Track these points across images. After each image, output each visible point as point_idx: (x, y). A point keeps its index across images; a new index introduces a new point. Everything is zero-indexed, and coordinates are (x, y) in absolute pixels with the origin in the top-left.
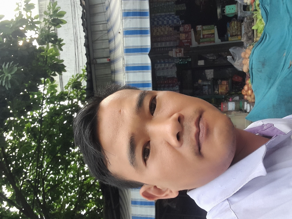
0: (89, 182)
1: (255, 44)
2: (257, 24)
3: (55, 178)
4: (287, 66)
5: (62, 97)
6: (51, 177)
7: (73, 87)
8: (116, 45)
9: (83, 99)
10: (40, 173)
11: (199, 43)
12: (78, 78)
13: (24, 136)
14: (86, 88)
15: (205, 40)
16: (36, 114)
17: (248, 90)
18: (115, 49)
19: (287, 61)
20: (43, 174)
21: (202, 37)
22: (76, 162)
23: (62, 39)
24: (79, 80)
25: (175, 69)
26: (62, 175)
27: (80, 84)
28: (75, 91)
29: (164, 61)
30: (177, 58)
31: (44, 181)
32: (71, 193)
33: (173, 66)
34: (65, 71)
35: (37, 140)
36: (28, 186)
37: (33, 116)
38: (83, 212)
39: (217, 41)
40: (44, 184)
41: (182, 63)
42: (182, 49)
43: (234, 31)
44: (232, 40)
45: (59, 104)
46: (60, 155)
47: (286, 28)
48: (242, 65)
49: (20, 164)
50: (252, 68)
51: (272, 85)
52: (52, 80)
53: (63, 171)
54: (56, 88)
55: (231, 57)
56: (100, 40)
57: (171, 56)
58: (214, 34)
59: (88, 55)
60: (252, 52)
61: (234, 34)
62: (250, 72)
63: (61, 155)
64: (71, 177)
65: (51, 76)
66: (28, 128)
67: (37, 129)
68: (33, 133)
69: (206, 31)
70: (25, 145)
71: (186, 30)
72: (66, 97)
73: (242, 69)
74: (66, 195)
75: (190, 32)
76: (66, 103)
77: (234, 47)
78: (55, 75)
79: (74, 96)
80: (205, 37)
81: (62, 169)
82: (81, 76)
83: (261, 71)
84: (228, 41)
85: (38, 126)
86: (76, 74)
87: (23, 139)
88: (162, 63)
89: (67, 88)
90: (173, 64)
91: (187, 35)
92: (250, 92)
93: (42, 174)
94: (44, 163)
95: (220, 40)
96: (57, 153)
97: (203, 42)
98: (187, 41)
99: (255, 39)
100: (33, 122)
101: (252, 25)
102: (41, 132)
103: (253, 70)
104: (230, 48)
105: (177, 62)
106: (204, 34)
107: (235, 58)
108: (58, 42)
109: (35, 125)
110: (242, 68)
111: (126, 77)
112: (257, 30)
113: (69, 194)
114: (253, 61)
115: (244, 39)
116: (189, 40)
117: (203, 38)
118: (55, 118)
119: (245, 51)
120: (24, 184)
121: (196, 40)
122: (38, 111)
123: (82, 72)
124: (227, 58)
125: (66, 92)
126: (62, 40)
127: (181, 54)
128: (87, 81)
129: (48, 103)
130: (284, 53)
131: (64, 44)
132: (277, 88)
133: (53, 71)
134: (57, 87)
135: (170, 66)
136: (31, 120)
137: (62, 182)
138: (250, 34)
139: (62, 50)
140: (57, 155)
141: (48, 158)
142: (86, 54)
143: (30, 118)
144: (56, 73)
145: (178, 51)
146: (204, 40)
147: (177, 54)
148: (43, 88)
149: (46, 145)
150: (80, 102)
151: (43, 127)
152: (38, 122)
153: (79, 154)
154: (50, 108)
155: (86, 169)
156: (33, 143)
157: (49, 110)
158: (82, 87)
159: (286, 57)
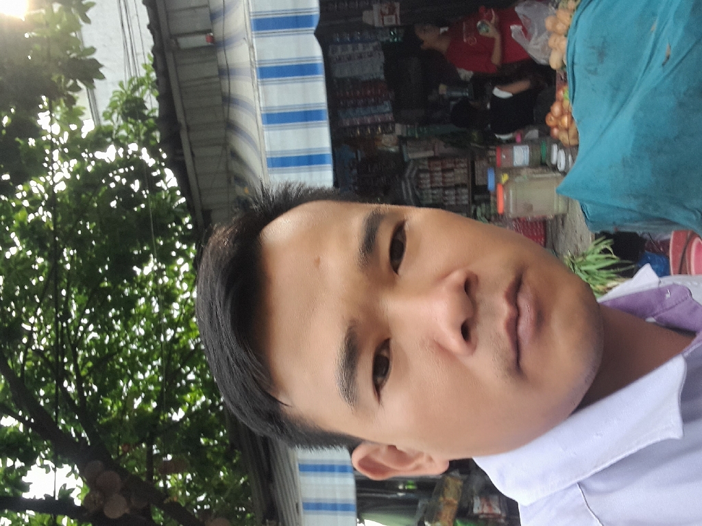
0: (186, 346)
3: (103, 339)
4: (660, 58)
5: (99, 139)
6: (93, 339)
7: (125, 116)
9: (152, 143)
10: (65, 331)
12: (135, 88)
13: (14, 244)
14: (157, 114)
16: (36, 186)
17: (562, 114)
18: (224, 11)
19: (658, 46)
20: (73, 333)
22: (149, 300)
24: (137, 94)
25: (380, 59)
26: (119, 333)
27: (140, 104)
28: (131, 123)
29: (352, 38)
30: (386, 27)
31: (77, 349)
32: (143, 372)
33: (375, 48)
34: (102, 77)
35: (49, 254)
36: (39, 363)
37: (30, 193)
38: (178, 415)
40: (76, 355)
41: (396, 40)
42: (397, 5)
45: (94, 159)
46: (110, 285)
48: (547, 50)
49: (11, 312)
50: (573, 63)
51: (622, 106)
52: (71, 101)
53: (119, 322)
54: (81, 118)
57: (370, 22)
59: (154, 27)
60: (575, 22)
62: (569, 71)
63: (112, 283)
64: (140, 334)
65: (67, 92)
66: (22, 223)
67: (46, 225)
68: (36, 237)
70: (19, 268)
72: (109, 140)
73: (548, 61)
74: (131, 377)
76: (110, 154)
77: (526, 2)
78: (76, 89)
79: (130, 137)
81: (116, 317)
82: (141, 82)
83: (595, 72)
85: (48, 217)
86: (128, 78)
87: (13, 251)
88: (347, 43)
89: (108, 116)
90: (375, 44)
92: (566, 120)
93: (69, 332)
94: (71, 304)
96: (102, 281)
100: (33, 208)
102: (55, 233)
103: (575, 67)
104: (517, 5)
105: (385, 39)
107: (530, 30)
109: (37, 214)
110: (546, 57)
111: (261, 96)
113: (140, 376)
114: (577, 46)
118: (87, 195)
119: (555, 15)
120: (29, 359)
122: (42, 179)
123: (143, 73)
125: (109, 126)
127: (394, 17)
128: (158, 99)
129: (64, 157)
131: (92, 4)
133: (70, 78)
134: (82, 114)
135: (367, 50)
136: (26, 203)
137: (120, 350)
139: (87, 20)
140: (102, 285)
141: (80, 292)
142: (149, 27)
143: (23, 198)
144: (80, 84)
145: (387, 11)
147: (385, 18)
148: (49, 118)
149: (71, 262)
150: (144, 150)
151: (59, 219)
152: (46, 208)
153: (156, 281)
154: (71, 170)
155: (176, 314)
156: (40, 260)
157: (68, 176)
158: (146, 112)
159: (656, 35)
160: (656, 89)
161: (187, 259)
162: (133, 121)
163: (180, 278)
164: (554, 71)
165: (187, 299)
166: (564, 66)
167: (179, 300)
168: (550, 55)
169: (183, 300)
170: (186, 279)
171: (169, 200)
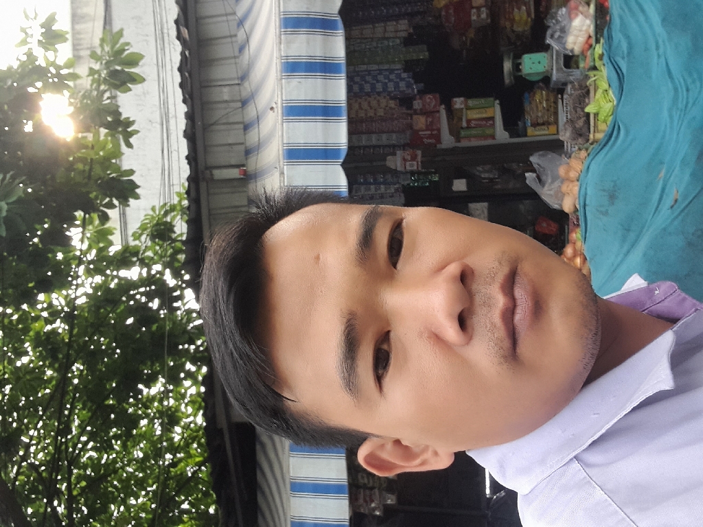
0: (183, 473)
1: (592, 147)
2: (598, 100)
3: (100, 459)
4: (668, 202)
5: (126, 258)
6: (90, 458)
7: (153, 237)
8: (261, 136)
9: (177, 265)
10: (63, 447)
11: (458, 140)
12: (166, 213)
13: (26, 353)
14: (184, 238)
15: (474, 132)
16: (58, 299)
17: (575, 256)
18: (258, 147)
19: (667, 191)
20: (71, 449)
21: (464, 124)
22: (151, 421)
23: (131, 120)
24: (168, 219)
25: (401, 200)
26: (117, 453)
27: (170, 228)
28: (158, 245)
29: (375, 180)
30: (407, 172)
31: (72, 467)
32: (137, 499)
33: (397, 190)
34: (137, 197)
35: (60, 366)
36: (32, 479)
37: (50, 305)
39: (502, 135)
40: (70, 473)
41: (416, 184)
42: (419, 153)
43: (540, 114)
44: (535, 134)
45: (117, 276)
46: (115, 403)
47: (665, 114)
48: (561, 196)
49: (12, 423)
50: (585, 205)
51: (634, 245)
52: (105, 218)
53: (119, 442)
54: (110, 237)
55: (534, 175)
56: (224, 124)
57: (393, 167)
58: (492, 118)
59: (192, 159)
60: (586, 167)
61: (540, 121)
62: (581, 214)
63: (118, 402)
64: (138, 456)
65: (102, 208)
66: (38, 333)
67: (61, 337)
68: (49, 347)
69: (475, 111)
70: (28, 377)
71: (427, 106)
72: (135, 259)
73: (561, 205)
74: (124, 502)
75: (438, 111)
76: (133, 273)
77: (541, 153)
78: (111, 206)
79: (155, 258)
80: (473, 125)
81: (116, 437)
82: (173, 208)
83: (606, 213)
84: (526, 135)
85: (64, 329)
86: (162, 204)
87: (25, 360)
88: (371, 184)
89: (137, 236)
90: (397, 186)
91: (430, 120)
92: (578, 261)
93: (67, 448)
94: (74, 420)
95: (506, 134)
96: (107, 398)
97: (468, 137)
98: (429, 132)
99: (591, 136)
100: (51, 319)
101: (584, 101)
102: (69, 345)
103: (587, 208)
104: (531, 155)
105: (406, 183)
106: (469, 118)
107: (543, 178)
108: (121, 127)
109: (54, 326)
110: (560, 202)
112: (596, 115)
113: (133, 501)
114: (588, 189)
115: (565, 136)
116: (434, 130)
117: (468, 127)
118: (105, 309)
119: (568, 164)
120: (22, 474)
121: (451, 132)
122: (64, 292)
123: (176, 200)
124: (525, 178)
125: (136, 246)
126: (133, 123)
128: (187, 222)
129: (89, 273)
130: (659, 173)
131: (137, 132)
132: (645, 255)
133: (107, 196)
134: (112, 234)
135: (389, 191)
136: (45, 314)
137: (115, 471)
138: (580, 123)
139: (129, 145)
140: (106, 403)
141: (83, 408)
142: (187, 158)
143: (43, 310)
144: (116, 202)
145: (409, 158)
146: (468, 132)
147: (408, 163)
148: (81, 235)
149: (80, 377)
150: (168, 271)
151: (75, 331)
152: (64, 320)
153: (161, 401)
154: (93, 285)
155: (177, 438)
156: (49, 373)
157: (90, 291)
158: (174, 236)
159: (664, 181)
160: (664, 229)
161: (195, 382)
162: (161, 243)
163: (186, 401)
164: (567, 215)
165: (191, 423)
166: (576, 210)
167: (182, 424)
168: (562, 200)
169: (185, 423)
170: (192, 402)
171: (184, 321)
